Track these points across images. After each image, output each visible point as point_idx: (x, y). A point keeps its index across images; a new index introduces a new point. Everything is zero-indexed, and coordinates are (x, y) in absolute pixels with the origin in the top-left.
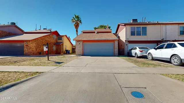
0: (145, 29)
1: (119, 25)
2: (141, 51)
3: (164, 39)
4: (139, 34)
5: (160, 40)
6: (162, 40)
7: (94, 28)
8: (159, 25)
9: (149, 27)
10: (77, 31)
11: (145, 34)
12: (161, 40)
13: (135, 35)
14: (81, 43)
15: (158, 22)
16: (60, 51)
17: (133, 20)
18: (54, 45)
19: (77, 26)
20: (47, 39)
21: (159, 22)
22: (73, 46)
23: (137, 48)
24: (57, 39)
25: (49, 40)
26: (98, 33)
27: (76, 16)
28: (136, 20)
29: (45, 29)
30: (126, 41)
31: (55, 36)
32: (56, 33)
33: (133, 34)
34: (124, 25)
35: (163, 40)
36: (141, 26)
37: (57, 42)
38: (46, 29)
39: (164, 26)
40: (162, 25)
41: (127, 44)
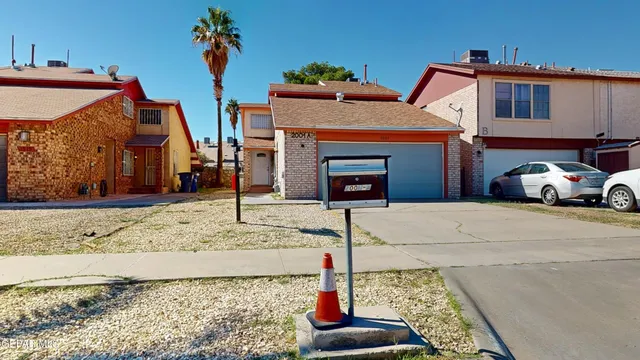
0: (543, 93)
1: (431, 72)
2: (572, 179)
3: (603, 134)
4: (523, 113)
5: (592, 136)
6: (598, 136)
7: (285, 75)
8: (588, 84)
9: (557, 88)
10: (218, 84)
11: (544, 112)
12: (594, 138)
13: (511, 117)
15: (572, 70)
17: (474, 53)
18: (127, 147)
19: (217, 61)
20: (103, 116)
21: (578, 71)
23: (550, 165)
24: (135, 115)
26: (348, 98)
28: (484, 54)
29: (58, 64)
30: (476, 140)
31: (128, 105)
32: (134, 89)
33: (502, 110)
34: (471, 72)
35: (602, 137)
36: (532, 82)
37: (136, 136)
38: (65, 65)
39: (602, 86)
40: (597, 83)
41: (479, 152)
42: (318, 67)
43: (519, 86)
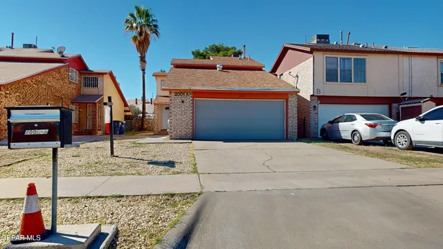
0: (361, 64)
3: (405, 93)
4: (346, 78)
5: (398, 95)
6: (402, 95)
7: (193, 53)
8: (395, 57)
9: (371, 60)
10: (143, 59)
11: (362, 77)
12: (399, 96)
13: (337, 81)
14: (189, 99)
15: (386, 47)
16: (94, 125)
17: (319, 37)
18: (72, 103)
19: (142, 44)
20: (51, 82)
21: (389, 49)
22: (127, 109)
23: (358, 117)
24: (80, 81)
25: (58, 86)
26: (225, 68)
27: (139, 11)
28: (326, 37)
29: (30, 46)
30: (313, 98)
31: (74, 74)
32: (79, 63)
33: (331, 76)
35: (405, 96)
36: (353, 56)
37: (80, 95)
38: (35, 47)
39: (405, 59)
40: (401, 56)
41: (315, 107)
42: (216, 47)
43: (344, 59)
